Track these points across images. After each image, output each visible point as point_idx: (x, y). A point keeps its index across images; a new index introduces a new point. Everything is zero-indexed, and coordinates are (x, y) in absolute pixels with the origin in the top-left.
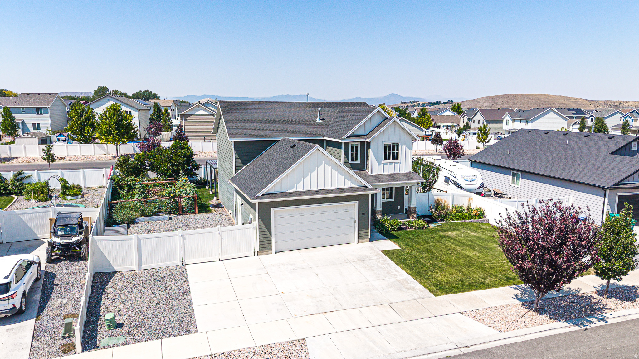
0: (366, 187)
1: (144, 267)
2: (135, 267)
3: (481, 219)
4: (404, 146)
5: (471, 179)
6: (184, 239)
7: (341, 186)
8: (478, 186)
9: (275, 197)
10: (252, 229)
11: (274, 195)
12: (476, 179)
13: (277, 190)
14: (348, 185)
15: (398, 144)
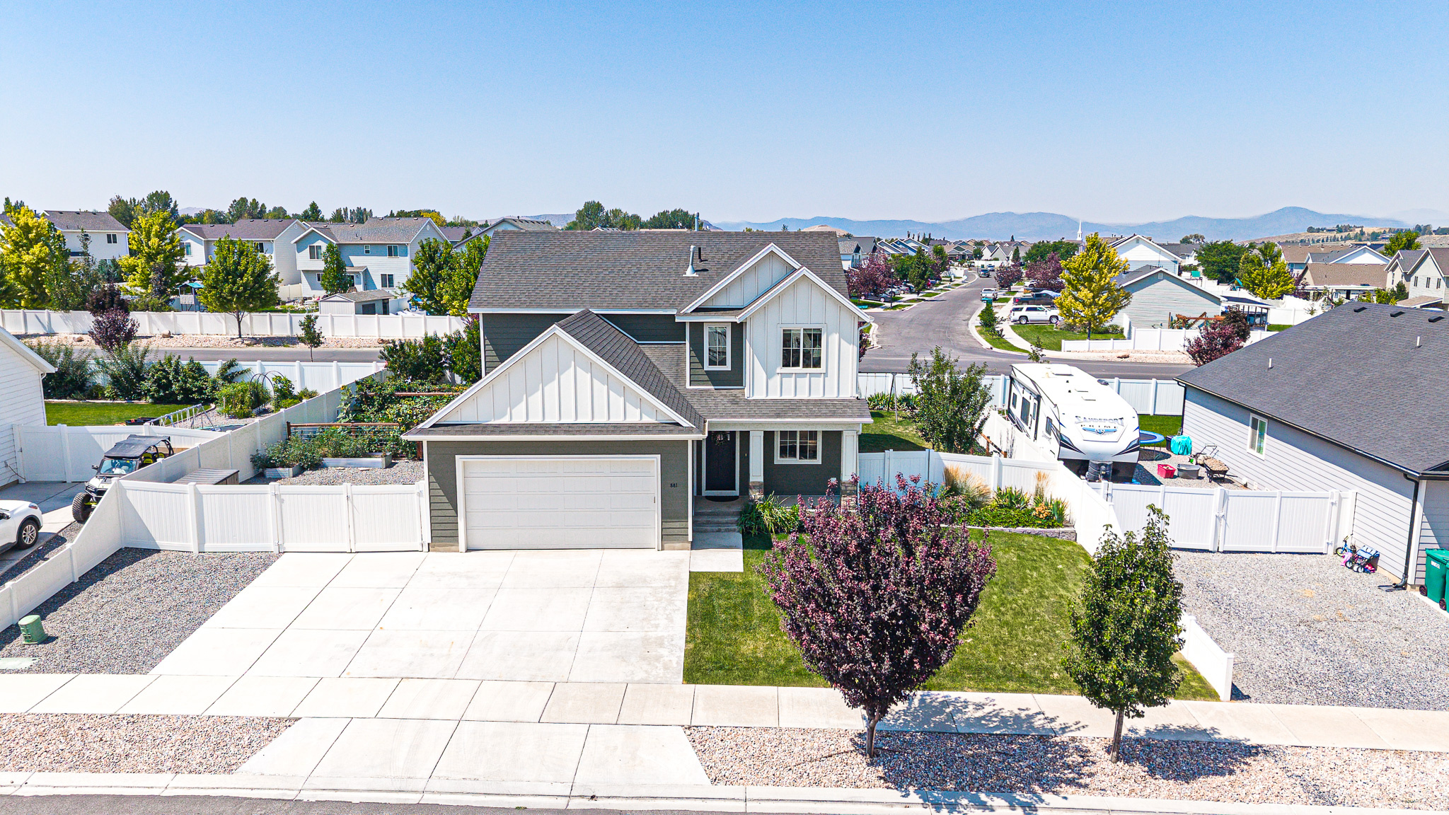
0: (678, 424)
1: (209, 547)
2: (192, 546)
3: (1051, 529)
4: (835, 337)
5: (1102, 428)
6: (282, 501)
7: (617, 419)
8: (1123, 445)
9: (462, 433)
10: (415, 496)
11: (457, 428)
12: (1120, 429)
13: (468, 416)
14: (634, 417)
15: (820, 330)
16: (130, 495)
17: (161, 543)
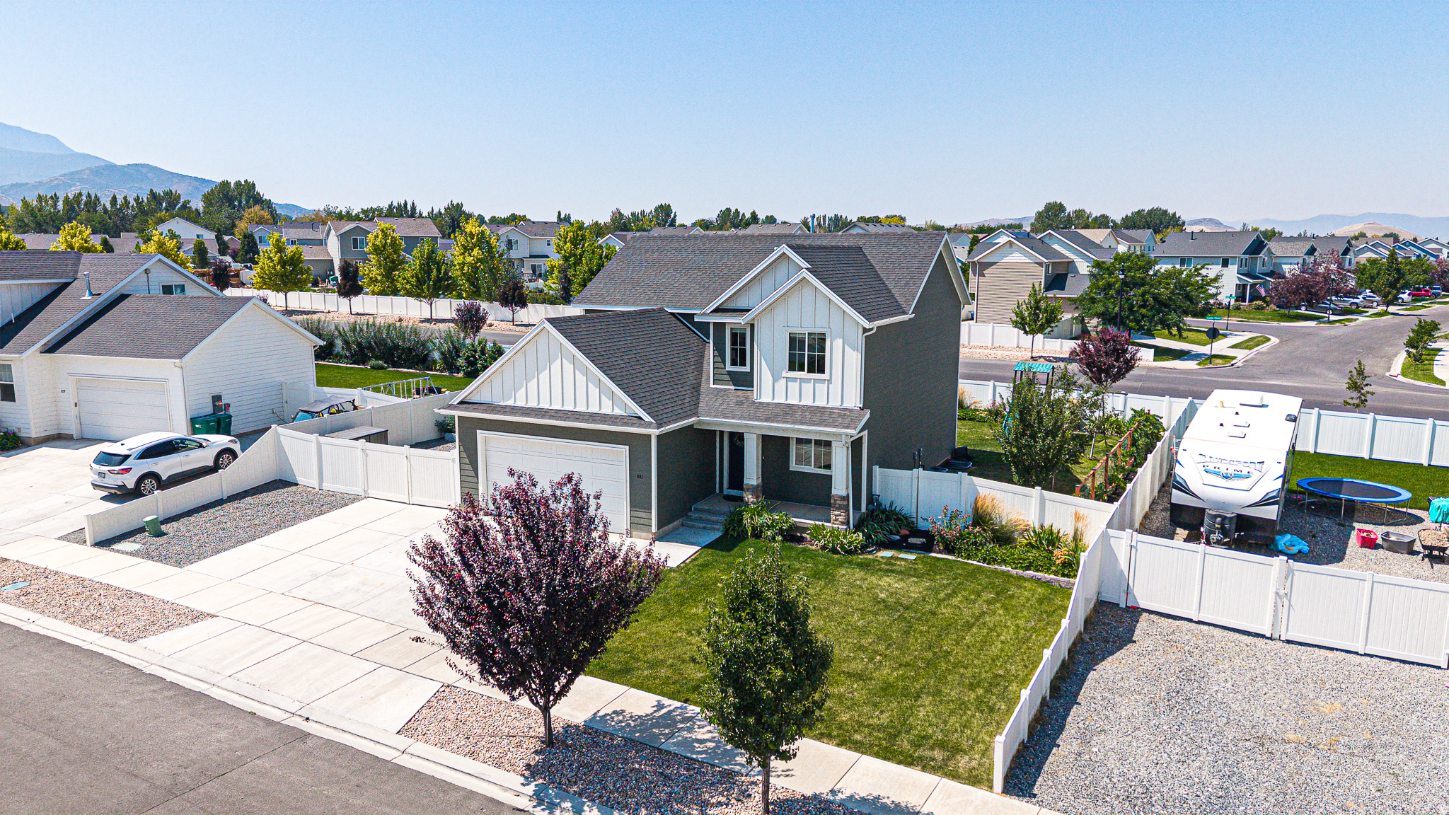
0: (640, 418)
1: (326, 486)
2: (315, 484)
3: (1066, 579)
5: (1231, 471)
6: (367, 455)
7: (594, 409)
8: (1257, 495)
10: (450, 461)
13: (485, 397)
14: (607, 409)
15: (824, 334)
16: (282, 438)
17: (300, 480)
